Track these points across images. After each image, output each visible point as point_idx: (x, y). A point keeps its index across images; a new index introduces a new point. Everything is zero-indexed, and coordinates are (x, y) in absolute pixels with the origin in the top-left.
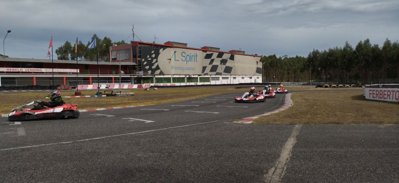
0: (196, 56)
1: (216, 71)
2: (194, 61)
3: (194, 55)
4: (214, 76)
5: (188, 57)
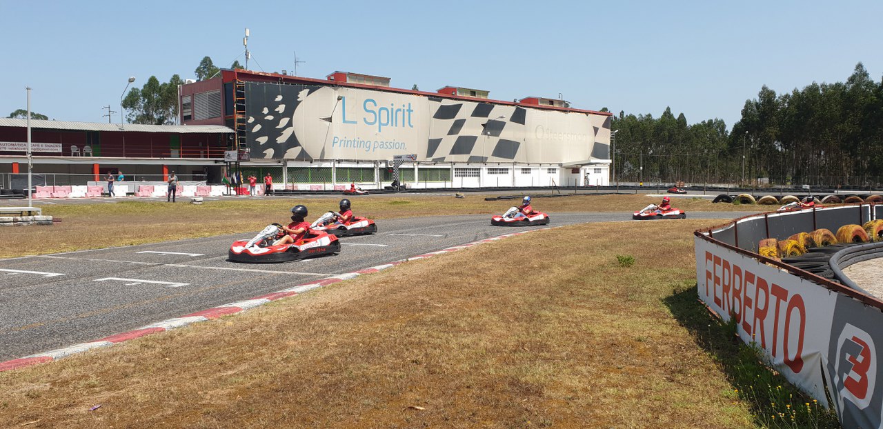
0: (409, 111)
1: (469, 153)
2: (404, 126)
3: (402, 108)
4: (465, 166)
5: (384, 113)
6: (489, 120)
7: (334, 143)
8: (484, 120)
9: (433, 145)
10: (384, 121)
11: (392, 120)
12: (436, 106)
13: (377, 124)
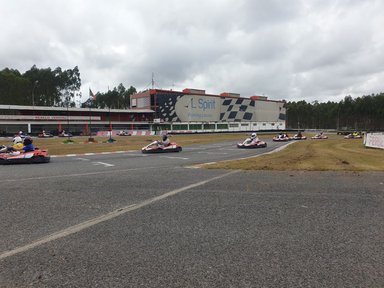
0: (214, 103)
1: (235, 118)
2: (212, 108)
3: (212, 102)
4: (233, 123)
5: (205, 104)
6: (242, 105)
7: (189, 115)
8: (240, 105)
9: (222, 115)
10: (205, 107)
11: (208, 106)
12: (223, 100)
13: (203, 108)
